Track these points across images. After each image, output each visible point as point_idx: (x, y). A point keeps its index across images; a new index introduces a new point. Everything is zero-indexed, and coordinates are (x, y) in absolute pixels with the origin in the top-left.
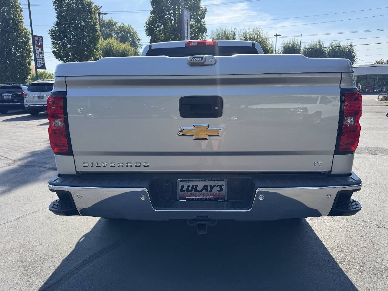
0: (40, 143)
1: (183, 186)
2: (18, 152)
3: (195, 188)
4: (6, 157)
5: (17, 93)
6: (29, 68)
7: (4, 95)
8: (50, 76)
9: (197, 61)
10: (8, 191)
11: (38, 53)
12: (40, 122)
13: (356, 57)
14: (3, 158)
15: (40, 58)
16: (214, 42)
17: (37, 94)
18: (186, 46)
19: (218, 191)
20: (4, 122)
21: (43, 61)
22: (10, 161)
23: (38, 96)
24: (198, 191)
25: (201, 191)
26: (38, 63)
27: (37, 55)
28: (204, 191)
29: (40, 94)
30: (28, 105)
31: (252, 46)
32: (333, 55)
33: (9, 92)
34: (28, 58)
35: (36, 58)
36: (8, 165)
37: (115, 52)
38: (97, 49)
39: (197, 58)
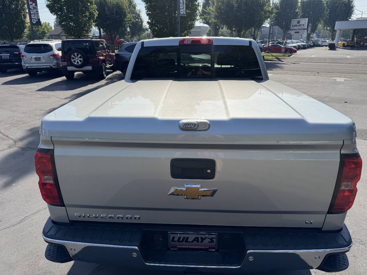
0: (39, 116)
1: (174, 238)
2: (18, 129)
3: (186, 240)
4: (8, 135)
5: (15, 53)
6: (25, 22)
7: (3, 55)
8: (46, 27)
9: (189, 127)
10: (11, 184)
11: (33, 8)
12: (38, 85)
13: (355, 8)
14: (4, 137)
15: (35, 14)
16: (209, 41)
17: (34, 55)
18: (179, 44)
19: (209, 242)
20: (4, 85)
21: (38, 16)
22: (11, 142)
23: (35, 58)
24: (189, 242)
25: (192, 242)
26: (33, 19)
27: (31, 10)
28: (195, 242)
29: (37, 55)
30: (26, 66)
31: (248, 45)
32: (331, 5)
33: (6, 52)
34: (23, 11)
35: (31, 14)
36: (10, 147)
37: (110, 4)
38: (91, 3)
39: (189, 125)
